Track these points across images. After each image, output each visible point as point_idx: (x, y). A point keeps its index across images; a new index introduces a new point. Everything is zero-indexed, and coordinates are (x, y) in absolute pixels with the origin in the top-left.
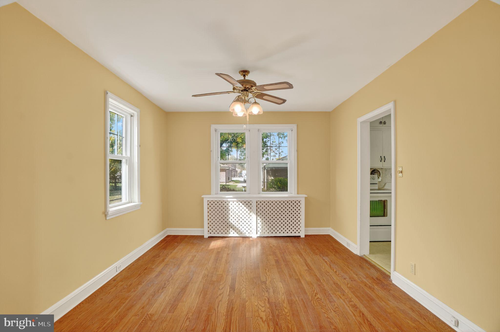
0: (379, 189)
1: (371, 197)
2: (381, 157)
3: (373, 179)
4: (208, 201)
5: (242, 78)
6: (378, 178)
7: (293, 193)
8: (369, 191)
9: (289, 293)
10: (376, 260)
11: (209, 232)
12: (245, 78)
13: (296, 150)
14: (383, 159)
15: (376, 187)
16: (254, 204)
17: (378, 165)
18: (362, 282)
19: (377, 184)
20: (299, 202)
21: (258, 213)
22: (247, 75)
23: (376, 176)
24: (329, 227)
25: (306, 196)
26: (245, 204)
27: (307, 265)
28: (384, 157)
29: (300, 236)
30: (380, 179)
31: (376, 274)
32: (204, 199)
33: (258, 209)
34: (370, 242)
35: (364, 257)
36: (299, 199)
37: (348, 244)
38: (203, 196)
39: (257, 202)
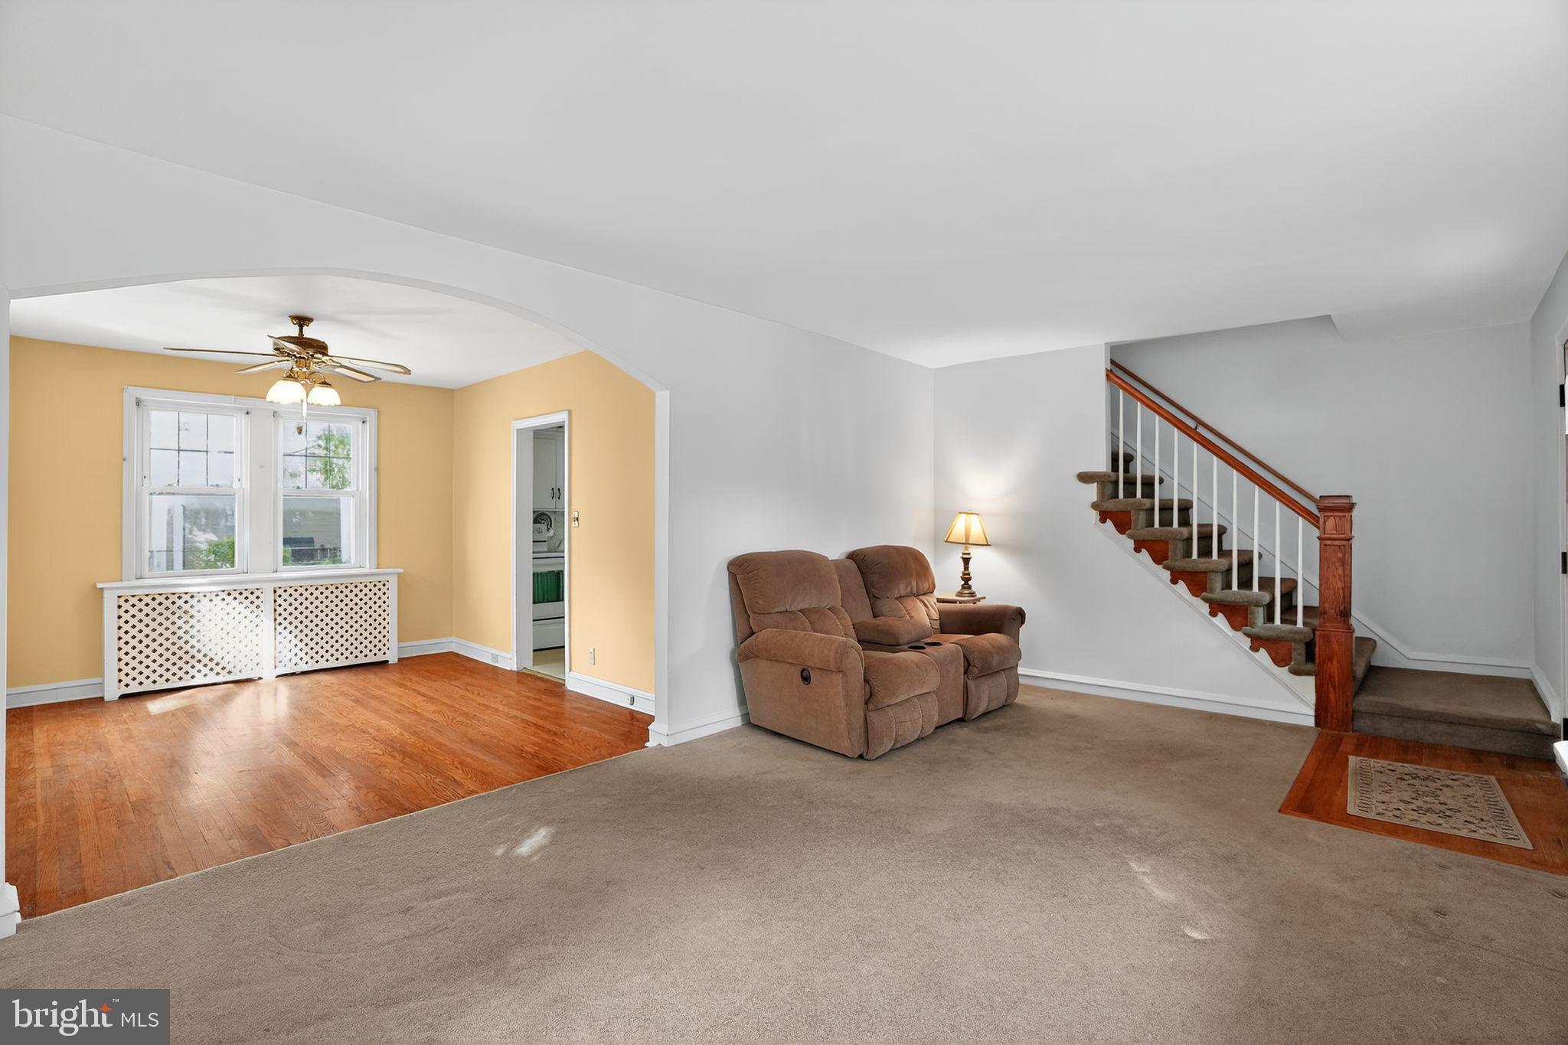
0: (549, 551)
1: (534, 565)
2: (553, 489)
3: (536, 531)
4: (119, 597)
5: (294, 331)
6: (548, 530)
7: (368, 567)
8: (532, 556)
9: (405, 727)
10: (546, 671)
11: (123, 683)
12: (301, 331)
13: (373, 469)
14: (557, 493)
15: (544, 547)
16: (268, 597)
17: (548, 505)
18: (524, 696)
19: (545, 541)
20: (384, 585)
21: (278, 618)
22: (308, 326)
23: (543, 527)
24: (451, 635)
25: (402, 571)
26: (241, 598)
27: (423, 695)
28: (559, 489)
29: (388, 661)
30: (551, 533)
31: (542, 686)
32: (106, 594)
33: (278, 608)
34: (535, 652)
35: (524, 671)
36: (383, 579)
37: (495, 657)
38: (99, 586)
39: (275, 592)
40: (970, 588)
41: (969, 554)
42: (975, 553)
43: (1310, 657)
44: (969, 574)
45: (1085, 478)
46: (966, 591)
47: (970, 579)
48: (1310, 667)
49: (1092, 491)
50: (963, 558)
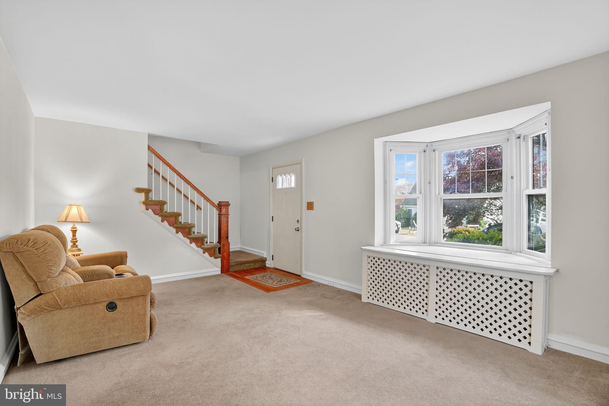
40: (77, 247)
41: (76, 228)
42: (80, 228)
43: (220, 252)
44: (76, 239)
45: (139, 190)
46: (75, 249)
47: (77, 242)
48: (220, 255)
49: (142, 197)
50: (71, 230)
